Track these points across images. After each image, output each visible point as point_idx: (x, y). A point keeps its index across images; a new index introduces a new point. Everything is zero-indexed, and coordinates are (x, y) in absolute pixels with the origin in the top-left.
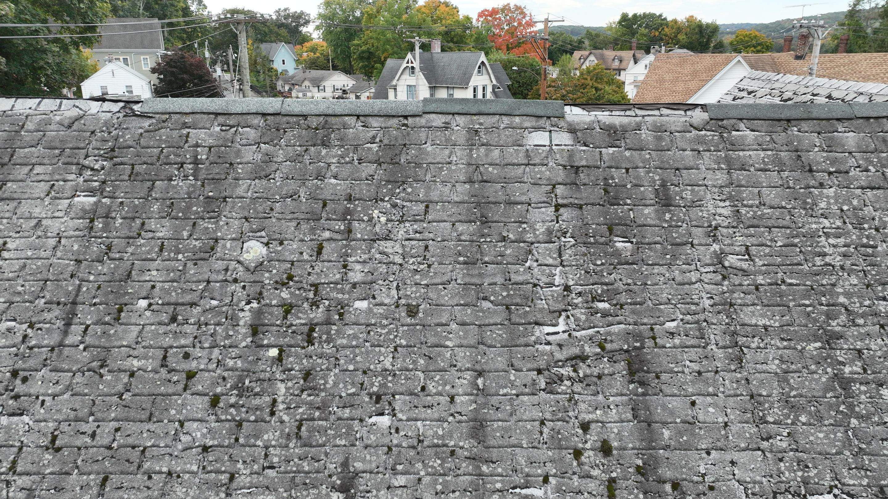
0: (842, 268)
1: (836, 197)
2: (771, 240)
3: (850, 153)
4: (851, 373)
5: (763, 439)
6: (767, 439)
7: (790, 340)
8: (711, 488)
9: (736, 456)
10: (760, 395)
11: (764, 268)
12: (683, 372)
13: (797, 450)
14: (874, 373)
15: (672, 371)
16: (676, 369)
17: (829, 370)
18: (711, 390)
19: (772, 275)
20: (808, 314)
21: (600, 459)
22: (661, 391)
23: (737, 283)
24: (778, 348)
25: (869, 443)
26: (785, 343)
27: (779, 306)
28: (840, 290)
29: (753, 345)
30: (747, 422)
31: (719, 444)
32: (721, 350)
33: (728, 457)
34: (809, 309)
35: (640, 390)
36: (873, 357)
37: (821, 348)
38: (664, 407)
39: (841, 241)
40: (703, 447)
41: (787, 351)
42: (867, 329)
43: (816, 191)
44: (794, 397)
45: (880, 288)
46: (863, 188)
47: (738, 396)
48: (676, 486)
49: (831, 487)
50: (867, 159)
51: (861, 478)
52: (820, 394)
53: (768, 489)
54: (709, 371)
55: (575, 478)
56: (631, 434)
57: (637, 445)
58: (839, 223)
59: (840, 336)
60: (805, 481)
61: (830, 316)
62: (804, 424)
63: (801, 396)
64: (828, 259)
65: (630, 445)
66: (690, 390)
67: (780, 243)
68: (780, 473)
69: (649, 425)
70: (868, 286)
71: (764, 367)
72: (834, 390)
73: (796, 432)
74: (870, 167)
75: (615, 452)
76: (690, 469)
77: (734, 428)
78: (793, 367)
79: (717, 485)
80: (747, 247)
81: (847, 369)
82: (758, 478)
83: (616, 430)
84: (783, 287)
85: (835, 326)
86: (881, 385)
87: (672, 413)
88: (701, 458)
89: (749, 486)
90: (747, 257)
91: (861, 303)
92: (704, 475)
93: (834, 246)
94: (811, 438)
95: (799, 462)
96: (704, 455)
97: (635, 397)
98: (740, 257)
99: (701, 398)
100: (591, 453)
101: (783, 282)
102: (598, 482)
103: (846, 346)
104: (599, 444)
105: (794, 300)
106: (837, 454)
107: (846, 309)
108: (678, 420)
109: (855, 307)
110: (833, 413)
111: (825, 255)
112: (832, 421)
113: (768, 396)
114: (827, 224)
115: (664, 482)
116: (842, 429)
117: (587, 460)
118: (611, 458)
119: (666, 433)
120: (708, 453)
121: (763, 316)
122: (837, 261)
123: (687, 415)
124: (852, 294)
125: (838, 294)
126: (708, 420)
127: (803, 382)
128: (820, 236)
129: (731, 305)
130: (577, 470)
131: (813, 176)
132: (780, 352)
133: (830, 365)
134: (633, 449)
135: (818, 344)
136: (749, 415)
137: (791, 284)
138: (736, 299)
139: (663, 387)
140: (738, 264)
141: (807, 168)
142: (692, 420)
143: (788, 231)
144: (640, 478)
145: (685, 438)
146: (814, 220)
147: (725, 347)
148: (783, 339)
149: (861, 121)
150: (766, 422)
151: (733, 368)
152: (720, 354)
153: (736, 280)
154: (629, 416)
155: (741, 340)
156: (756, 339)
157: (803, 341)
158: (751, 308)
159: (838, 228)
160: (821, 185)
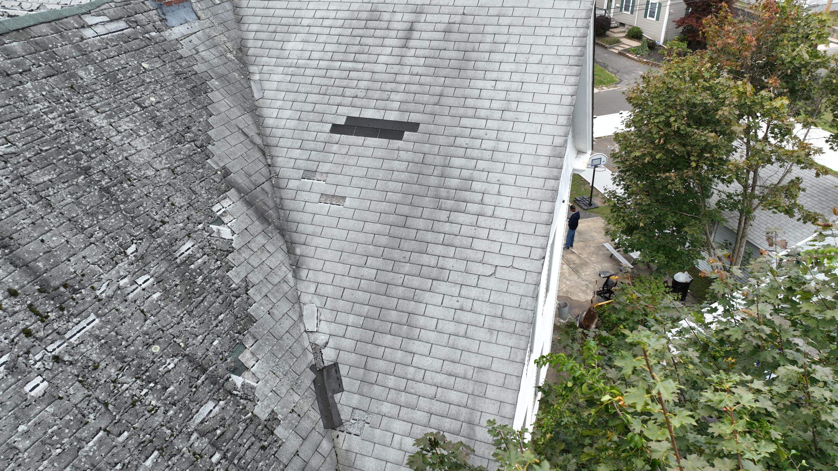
0: (65, 129)
1: (35, 88)
2: (17, 128)
3: (23, 56)
4: (107, 183)
5: (90, 238)
6: (92, 236)
7: (67, 181)
8: (83, 275)
9: (83, 253)
10: (73, 217)
11: (24, 147)
12: (24, 228)
13: (108, 234)
14: (115, 178)
15: (17, 231)
16: (19, 228)
17: (96, 187)
18: (46, 228)
19: (32, 149)
20: (67, 163)
21: (14, 300)
22: (19, 244)
23: (16, 162)
24: (65, 189)
25: (134, 212)
26: (66, 184)
27: (49, 165)
28: (73, 143)
29: (51, 193)
30: (77, 234)
31: (71, 253)
32: (36, 205)
33: (80, 256)
34: (65, 160)
35: (7, 251)
36: (110, 171)
37: (85, 178)
38: (28, 252)
39: (55, 114)
40: (64, 259)
41: (70, 188)
42: (98, 158)
43: (20, 88)
44: (89, 209)
45: (91, 134)
46: (45, 78)
47: (62, 224)
48: (65, 286)
49: (132, 241)
50: (35, 58)
51: (140, 229)
52: (100, 201)
53: (108, 259)
54: (38, 220)
55: (8, 319)
56: (21, 276)
57: (29, 280)
58: (47, 104)
59: (90, 168)
60: (121, 245)
61: (78, 159)
62: (102, 220)
63: (92, 207)
64: (56, 127)
65: (26, 282)
66: (35, 235)
67: (23, 128)
68: (108, 248)
69: (27, 266)
70: (85, 135)
71: (65, 202)
72: (104, 196)
73: (102, 225)
74: (41, 63)
75: (19, 291)
76: (66, 274)
77: (73, 240)
78: (79, 194)
79: (84, 272)
80: (5, 138)
81: (103, 183)
82: (100, 257)
83: (11, 280)
84: (43, 154)
85: (84, 163)
86: (122, 183)
87: (35, 252)
88: (68, 265)
89: (99, 263)
90: (9, 144)
91: (88, 146)
92: (75, 272)
93: (54, 119)
94: (110, 224)
95: (112, 238)
96: (68, 263)
97: (7, 257)
98: (5, 146)
99: (44, 236)
100: (6, 301)
101: (41, 150)
102: (23, 312)
103: (95, 172)
104: (7, 293)
105: (54, 158)
106: (125, 225)
107: (83, 152)
108: (41, 254)
109: (86, 149)
110: (111, 207)
111: (52, 126)
112: (113, 211)
113: (77, 215)
114: (42, 107)
115: (58, 288)
116: (119, 212)
117: (7, 306)
118: (20, 296)
119: (40, 264)
120: (69, 261)
121: (44, 175)
122: (61, 127)
123: (44, 249)
124: (80, 142)
125: (74, 145)
126: (57, 244)
127: (88, 200)
128: (42, 116)
129: (22, 177)
130: (5, 314)
131: (12, 78)
132: (67, 190)
133: (95, 184)
134: (28, 283)
135: (82, 177)
136: (75, 230)
137: (46, 150)
138: (22, 172)
139: (19, 241)
140: (8, 150)
141: (5, 74)
142: (49, 250)
143: (22, 119)
144: (44, 295)
145: (52, 261)
146: (32, 106)
147: (36, 202)
148: (63, 183)
149: (15, 32)
150: (86, 229)
151: (49, 211)
152: (36, 207)
153: (14, 160)
154: (12, 268)
155: (43, 194)
156: (50, 189)
157: (74, 179)
158: (34, 174)
159: (48, 107)
160: (21, 83)
